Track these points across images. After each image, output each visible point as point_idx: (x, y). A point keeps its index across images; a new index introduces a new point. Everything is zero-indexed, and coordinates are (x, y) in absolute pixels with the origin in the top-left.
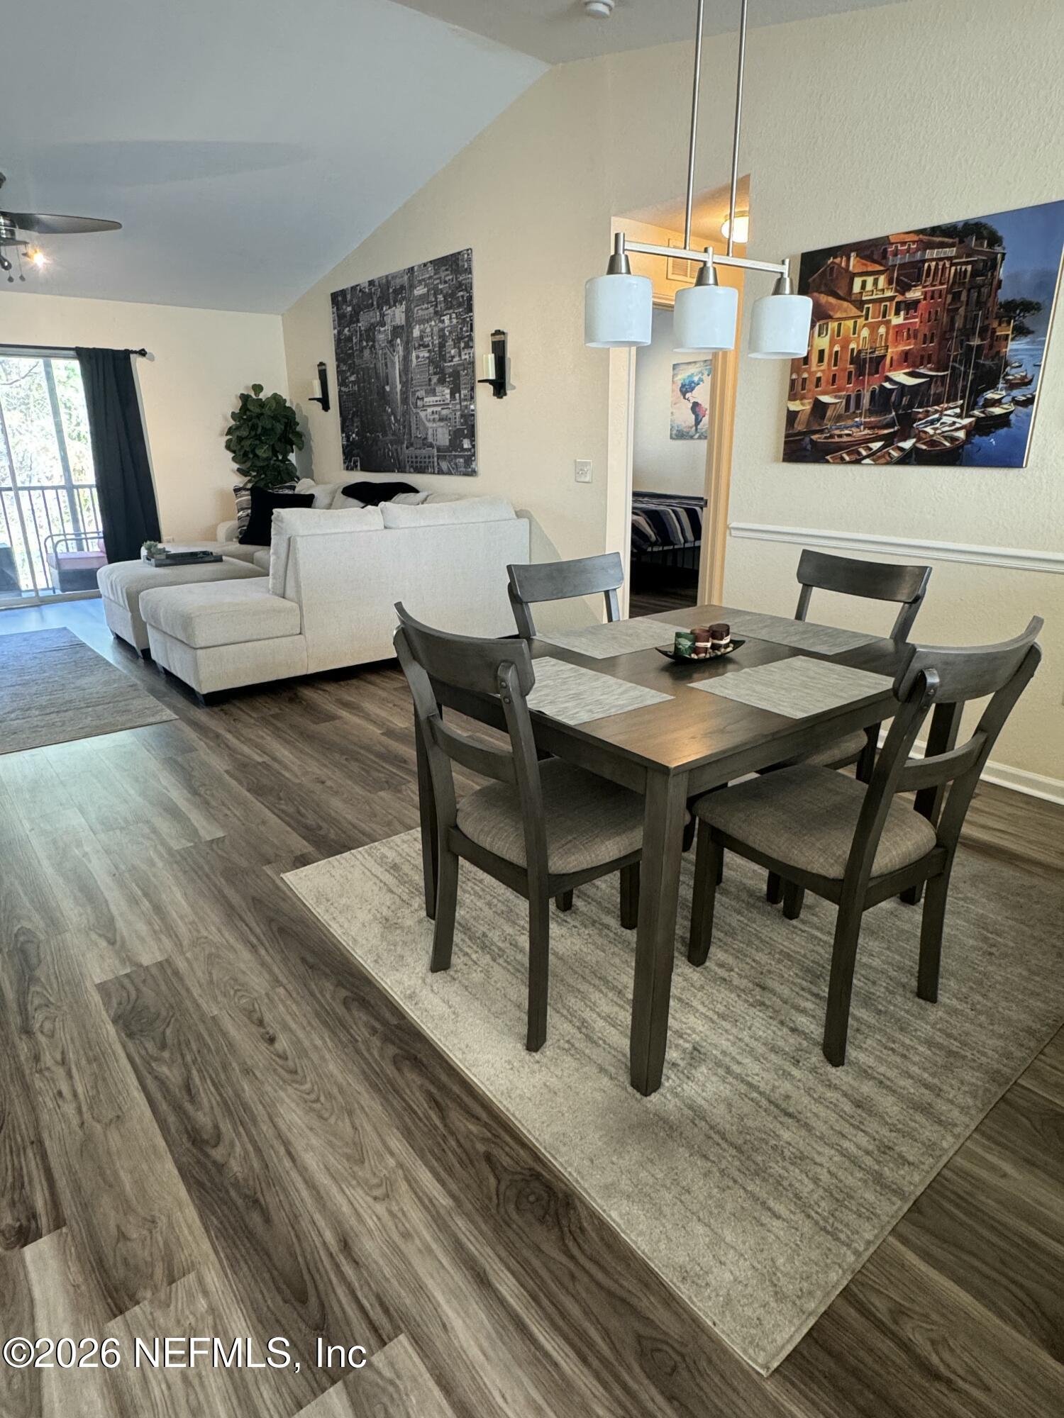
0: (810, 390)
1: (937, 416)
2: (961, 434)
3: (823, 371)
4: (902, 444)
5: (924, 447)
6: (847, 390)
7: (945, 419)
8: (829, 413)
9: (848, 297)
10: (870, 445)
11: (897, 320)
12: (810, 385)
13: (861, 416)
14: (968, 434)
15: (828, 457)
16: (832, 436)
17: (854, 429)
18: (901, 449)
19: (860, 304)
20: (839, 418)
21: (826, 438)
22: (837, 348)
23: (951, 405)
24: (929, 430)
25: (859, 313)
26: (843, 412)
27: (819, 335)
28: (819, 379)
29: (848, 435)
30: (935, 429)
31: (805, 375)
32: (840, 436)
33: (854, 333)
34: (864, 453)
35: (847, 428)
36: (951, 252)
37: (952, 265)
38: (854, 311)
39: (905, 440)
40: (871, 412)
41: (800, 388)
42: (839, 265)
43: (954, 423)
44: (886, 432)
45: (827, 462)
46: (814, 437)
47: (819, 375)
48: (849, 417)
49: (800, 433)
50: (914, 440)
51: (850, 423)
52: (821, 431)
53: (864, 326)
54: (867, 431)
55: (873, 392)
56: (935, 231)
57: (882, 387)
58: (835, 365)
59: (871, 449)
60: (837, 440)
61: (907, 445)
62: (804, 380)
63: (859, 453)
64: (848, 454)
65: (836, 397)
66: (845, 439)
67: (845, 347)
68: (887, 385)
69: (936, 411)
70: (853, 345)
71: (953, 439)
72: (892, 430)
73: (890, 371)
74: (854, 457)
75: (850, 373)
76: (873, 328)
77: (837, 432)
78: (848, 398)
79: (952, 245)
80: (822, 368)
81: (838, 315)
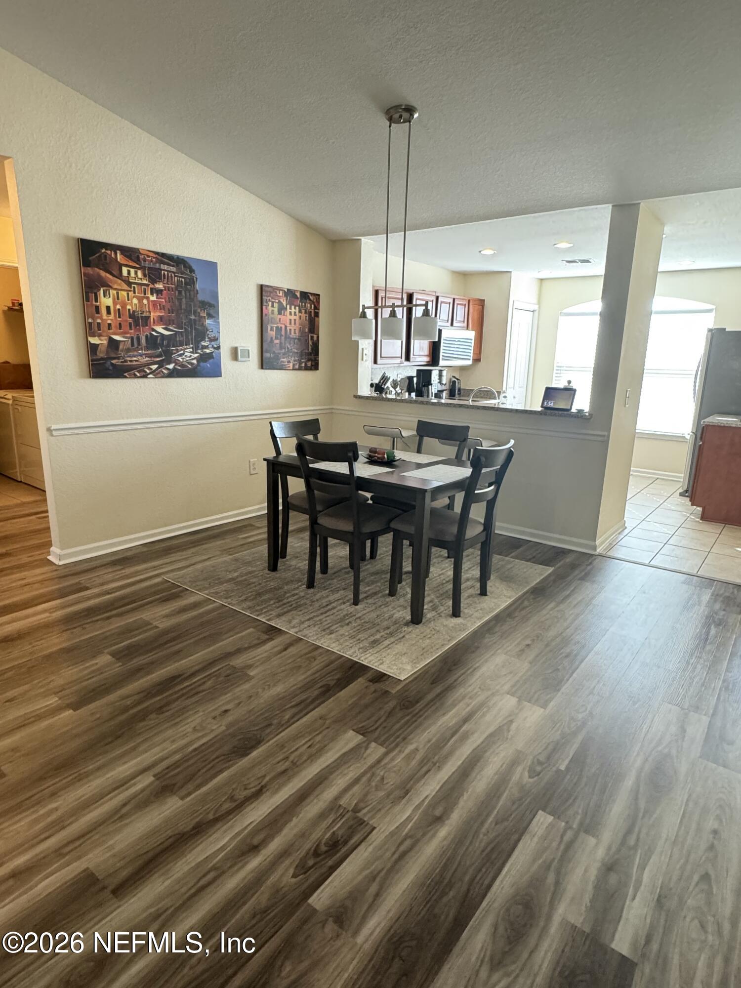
0: (103, 331)
1: (182, 352)
2: (195, 362)
3: (111, 320)
4: (168, 366)
5: (179, 368)
6: (131, 333)
7: (186, 354)
8: (121, 347)
9: (120, 276)
10: (151, 367)
11: (153, 298)
12: (104, 327)
13: (142, 349)
14: (197, 361)
15: (126, 374)
16: (126, 361)
17: (140, 358)
18: (168, 369)
19: (129, 284)
20: (128, 350)
21: (122, 362)
22: (118, 307)
23: (188, 347)
24: (180, 359)
25: (129, 289)
26: (130, 346)
27: (104, 296)
28: (110, 325)
29: (136, 361)
30: (183, 359)
31: (99, 321)
32: (131, 361)
33: (128, 300)
34: (148, 371)
35: (135, 356)
36: (174, 269)
37: (175, 276)
38: (125, 287)
39: (169, 364)
40: (147, 348)
41: (96, 329)
42: (111, 255)
43: (191, 356)
44: (158, 359)
45: (126, 377)
46: (114, 362)
47: (109, 322)
48: (134, 350)
49: (102, 359)
50: (174, 364)
51: (136, 353)
52: (118, 358)
53: (134, 297)
54: (147, 359)
55: (147, 336)
56: (163, 255)
57: (151, 334)
58: (119, 317)
59: (151, 369)
60: (129, 363)
61: (171, 366)
62: (99, 324)
63: (145, 372)
64: (138, 371)
65: (124, 337)
66: (135, 363)
67: (124, 306)
68: (154, 333)
69: (181, 350)
70: (129, 307)
71: (192, 364)
72: (161, 359)
73: (154, 325)
74: (143, 374)
75: (130, 324)
76: (140, 300)
77: (129, 359)
78: (132, 338)
79: (173, 266)
80: (110, 318)
81: (115, 286)
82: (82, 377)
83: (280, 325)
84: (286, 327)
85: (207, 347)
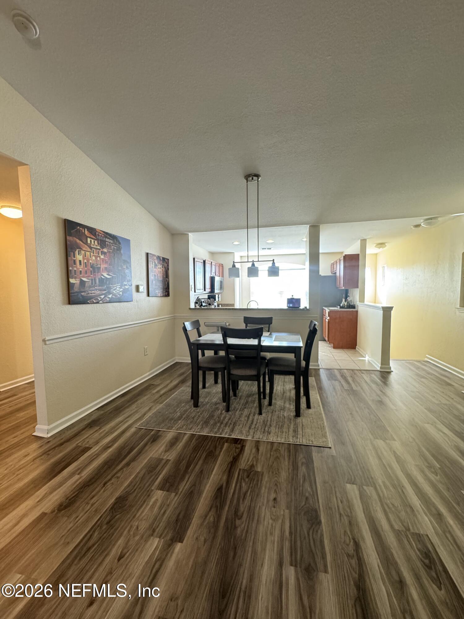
0: (78, 275)
1: (115, 288)
2: (121, 293)
3: (82, 268)
4: (109, 296)
5: (114, 297)
6: (91, 277)
7: (117, 289)
8: (86, 285)
9: (86, 243)
10: (101, 296)
11: (102, 257)
12: (78, 273)
13: (97, 287)
14: (122, 293)
15: (88, 301)
16: (89, 294)
17: (96, 291)
18: (109, 298)
19: (91, 248)
20: (90, 287)
21: (87, 294)
22: (85, 261)
23: (118, 285)
24: (114, 292)
25: (90, 251)
26: (91, 285)
27: (79, 254)
28: (81, 271)
29: (94, 293)
30: (116, 291)
31: (75, 269)
32: (91, 293)
33: (90, 257)
34: (100, 299)
35: (93, 290)
36: (112, 242)
37: (112, 245)
38: (89, 250)
39: (109, 295)
40: (99, 286)
41: (74, 274)
42: (82, 231)
43: (119, 290)
44: (104, 292)
45: (88, 303)
46: (83, 294)
47: (81, 270)
48: (92, 287)
49: (77, 292)
50: (112, 295)
51: (93, 289)
52: (85, 292)
53: (93, 256)
54: (99, 292)
55: (99, 279)
56: (107, 233)
57: (101, 277)
58: (86, 267)
59: (101, 298)
60: (90, 295)
61: (110, 296)
62: (75, 270)
63: (98, 300)
64: (95, 300)
65: (88, 279)
66: (93, 295)
67: (88, 260)
68: (102, 277)
69: (115, 287)
70: (91, 261)
71: (120, 294)
72: (105, 292)
73: (103, 272)
74: (97, 301)
75: (91, 271)
76: (96, 257)
77: (90, 292)
78: (92, 280)
79: (111, 240)
80: (81, 267)
81: (84, 249)
82: (64, 304)
83: (155, 274)
84: (157, 275)
85: (126, 285)
